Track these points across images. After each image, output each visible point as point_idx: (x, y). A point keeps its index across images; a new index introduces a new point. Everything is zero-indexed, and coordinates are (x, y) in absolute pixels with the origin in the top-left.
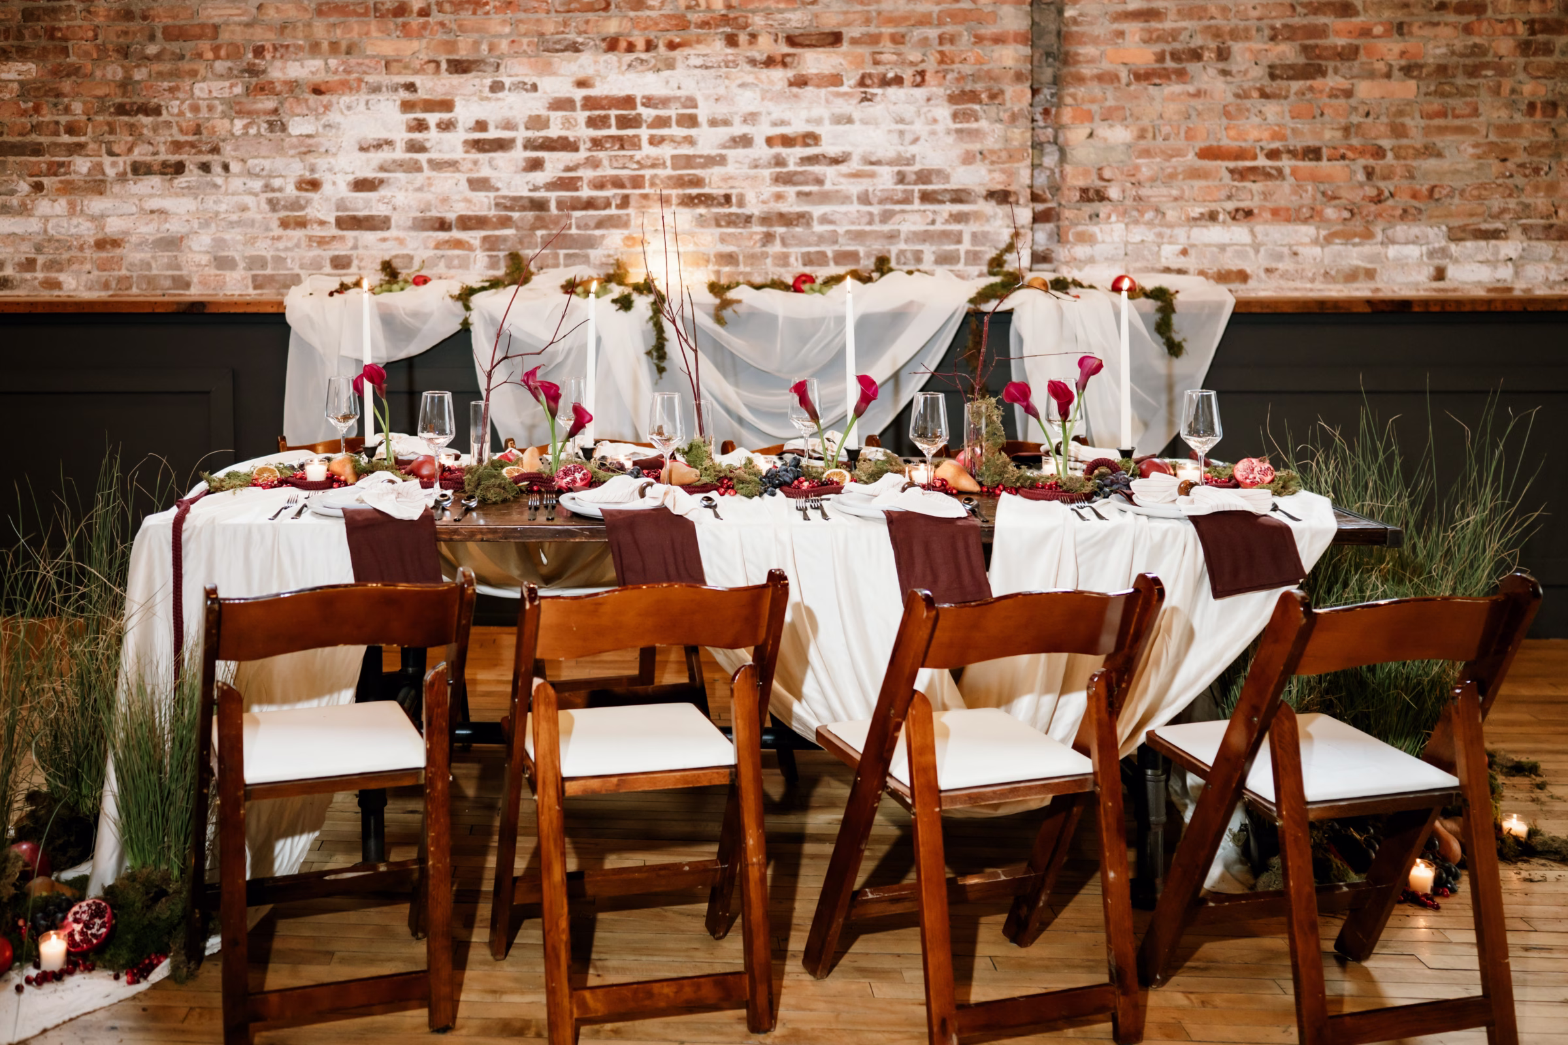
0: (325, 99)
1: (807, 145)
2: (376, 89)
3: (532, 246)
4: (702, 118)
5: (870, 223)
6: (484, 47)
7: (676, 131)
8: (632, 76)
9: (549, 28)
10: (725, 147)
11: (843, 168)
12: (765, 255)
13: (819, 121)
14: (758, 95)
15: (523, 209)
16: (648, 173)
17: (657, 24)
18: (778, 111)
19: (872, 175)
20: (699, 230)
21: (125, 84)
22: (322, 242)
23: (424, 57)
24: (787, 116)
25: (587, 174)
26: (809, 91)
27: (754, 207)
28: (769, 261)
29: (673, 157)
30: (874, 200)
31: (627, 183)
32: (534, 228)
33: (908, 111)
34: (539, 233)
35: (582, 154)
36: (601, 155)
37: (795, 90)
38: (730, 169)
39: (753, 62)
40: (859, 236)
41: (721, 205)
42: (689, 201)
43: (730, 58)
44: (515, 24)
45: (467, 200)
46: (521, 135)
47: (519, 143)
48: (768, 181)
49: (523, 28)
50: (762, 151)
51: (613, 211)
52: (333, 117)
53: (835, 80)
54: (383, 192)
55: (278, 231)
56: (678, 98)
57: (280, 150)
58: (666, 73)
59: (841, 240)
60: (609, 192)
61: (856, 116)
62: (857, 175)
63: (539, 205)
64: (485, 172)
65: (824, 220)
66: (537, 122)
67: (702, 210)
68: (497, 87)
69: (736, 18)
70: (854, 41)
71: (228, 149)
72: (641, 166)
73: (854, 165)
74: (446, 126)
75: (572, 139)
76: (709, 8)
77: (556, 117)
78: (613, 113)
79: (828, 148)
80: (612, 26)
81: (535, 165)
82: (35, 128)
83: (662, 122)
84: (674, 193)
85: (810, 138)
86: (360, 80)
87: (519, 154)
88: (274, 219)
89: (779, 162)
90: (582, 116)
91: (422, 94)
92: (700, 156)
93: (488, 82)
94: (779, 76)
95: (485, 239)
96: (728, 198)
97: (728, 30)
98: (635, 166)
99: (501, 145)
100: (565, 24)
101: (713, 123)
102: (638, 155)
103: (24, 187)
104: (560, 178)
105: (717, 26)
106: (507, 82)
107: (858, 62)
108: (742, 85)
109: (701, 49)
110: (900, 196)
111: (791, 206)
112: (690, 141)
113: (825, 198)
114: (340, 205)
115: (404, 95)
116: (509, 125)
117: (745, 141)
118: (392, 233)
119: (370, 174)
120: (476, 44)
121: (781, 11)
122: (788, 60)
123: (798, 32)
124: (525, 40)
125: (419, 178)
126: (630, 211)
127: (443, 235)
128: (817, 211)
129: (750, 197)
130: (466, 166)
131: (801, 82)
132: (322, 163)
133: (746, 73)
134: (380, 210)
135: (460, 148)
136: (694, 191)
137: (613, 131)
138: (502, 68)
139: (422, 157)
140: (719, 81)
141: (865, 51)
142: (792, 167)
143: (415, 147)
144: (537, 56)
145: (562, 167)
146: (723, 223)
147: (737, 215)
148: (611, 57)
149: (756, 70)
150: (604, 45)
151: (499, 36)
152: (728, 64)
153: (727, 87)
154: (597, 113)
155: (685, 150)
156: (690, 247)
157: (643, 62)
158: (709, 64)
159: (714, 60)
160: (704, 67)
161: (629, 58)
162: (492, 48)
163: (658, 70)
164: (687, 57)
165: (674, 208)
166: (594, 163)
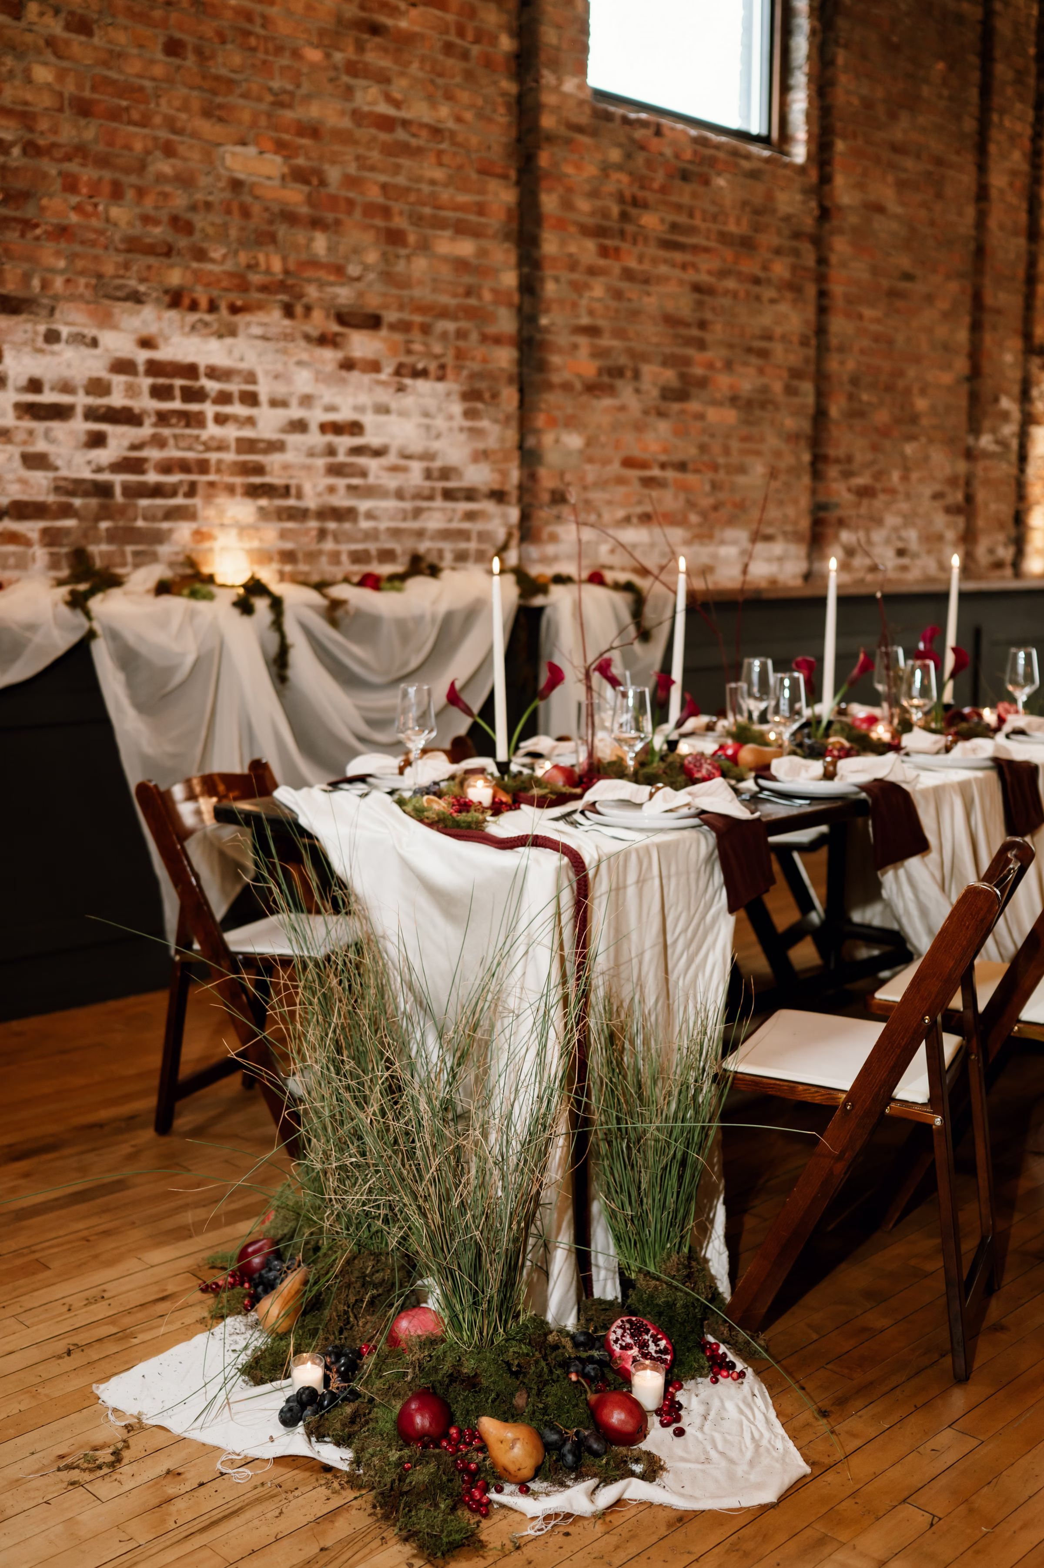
1: (353, 434)
3: (97, 541)
4: (263, 398)
5: (405, 519)
6: (36, 283)
7: (238, 409)
8: (194, 340)
9: (109, 269)
10: (284, 431)
11: (383, 461)
12: (320, 553)
13: (360, 409)
14: (312, 376)
15: (86, 494)
16: (213, 456)
17: (219, 281)
18: (328, 394)
19: (404, 469)
20: (262, 524)
24: (338, 400)
25: (153, 454)
26: (355, 376)
27: (311, 502)
28: (324, 560)
29: (239, 440)
30: (407, 495)
31: (194, 468)
32: (98, 518)
33: (431, 404)
34: (104, 525)
35: (146, 431)
36: (166, 432)
37: (344, 373)
38: (289, 457)
39: (307, 338)
40: (396, 533)
41: (281, 496)
42: (253, 492)
43: (288, 331)
44: (72, 257)
45: (23, 481)
46: (81, 400)
47: (79, 411)
48: (322, 470)
49: (80, 264)
50: (315, 439)
51: (179, 501)
53: (374, 367)
56: (238, 372)
58: (229, 341)
59: (383, 537)
60: (176, 478)
61: (394, 405)
62: (394, 469)
63: (103, 490)
64: (41, 446)
65: (370, 516)
66: (97, 387)
67: (263, 502)
68: (52, 337)
69: (292, 286)
70: (393, 327)
72: (208, 449)
73: (391, 459)
75: (137, 411)
76: (268, 271)
77: (119, 381)
78: (178, 382)
79: (371, 439)
80: (175, 278)
81: (97, 440)
83: (224, 398)
84: (238, 480)
85: (355, 428)
87: (80, 426)
89: (331, 451)
90: (146, 382)
92: (262, 441)
93: (42, 328)
94: (329, 356)
95: (45, 532)
96: (287, 488)
97: (284, 297)
98: (201, 448)
99: (60, 412)
100: (127, 266)
101: (274, 403)
102: (204, 435)
104: (126, 459)
105: (276, 292)
106: (65, 331)
107: (393, 349)
108: (300, 363)
109: (262, 317)
110: (426, 492)
111: (341, 500)
112: (250, 421)
113: (370, 492)
116: (66, 388)
117: (300, 426)
120: (26, 278)
121: (332, 284)
122: (339, 339)
123: (345, 310)
124: (82, 281)
126: (198, 500)
128: (363, 505)
129: (307, 488)
130: (20, 436)
131: (348, 365)
133: (302, 351)
135: (11, 413)
136: (257, 480)
137: (177, 405)
138: (57, 314)
140: (277, 356)
141: (398, 337)
142: (341, 458)
144: (95, 302)
145: (126, 443)
146: (284, 516)
147: (295, 509)
148: (173, 314)
149: (311, 347)
150: (167, 299)
151: (53, 271)
152: (287, 337)
153: (285, 364)
154: (161, 381)
155: (248, 433)
156: (256, 544)
157: (206, 324)
158: (269, 335)
159: (273, 331)
160: (265, 338)
161: (192, 317)
162: (45, 285)
163: (220, 336)
164: (248, 325)
165: (238, 499)
166: (159, 442)
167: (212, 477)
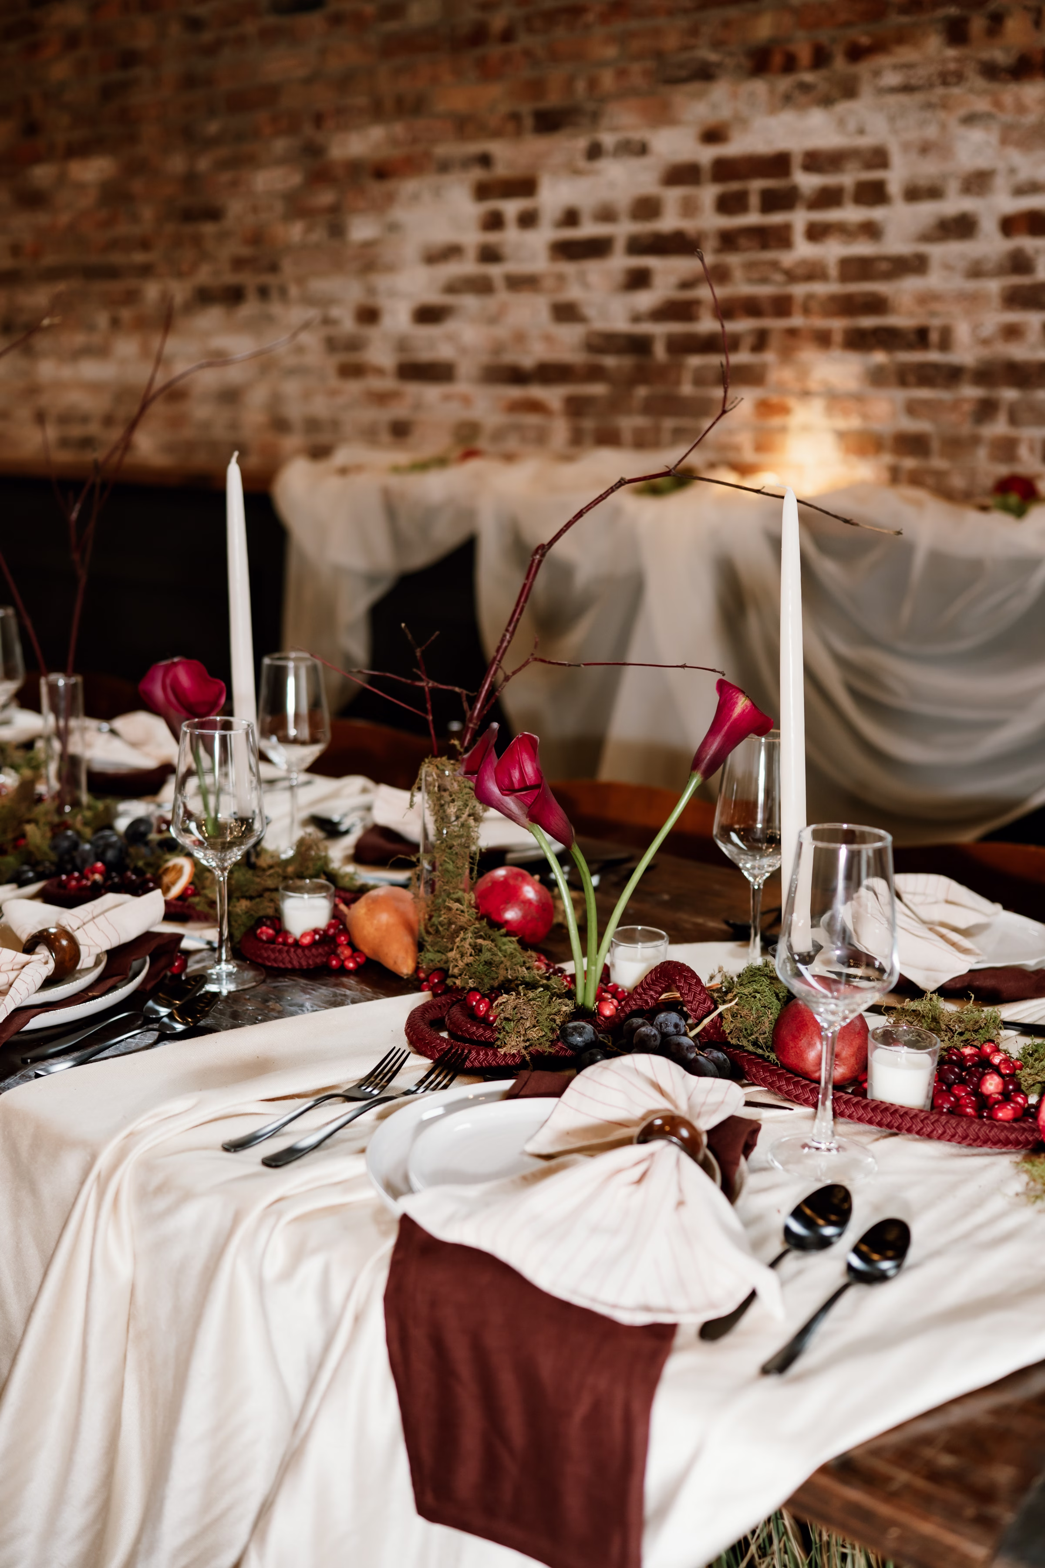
0: (390, 185)
2: (444, 167)
4: (894, 188)
6: (581, 86)
7: (849, 213)
8: (788, 118)
9: (671, 42)
10: (926, 237)
12: (975, 440)
14: (993, 137)
15: (620, 352)
16: (799, 290)
17: (833, 14)
20: (871, 392)
21: (190, 180)
22: (381, 398)
23: (504, 108)
25: (710, 293)
27: (966, 354)
28: (982, 453)
29: (844, 261)
31: (767, 309)
32: (632, 383)
34: (642, 392)
35: (706, 260)
36: (734, 260)
38: (932, 281)
39: (991, 71)
41: (910, 346)
42: (862, 341)
43: (952, 66)
44: (623, 39)
45: (548, 339)
46: (624, 230)
47: (620, 245)
48: (996, 302)
49: (635, 46)
50: (989, 245)
51: (742, 357)
52: (399, 213)
54: (450, 326)
55: (334, 382)
56: (858, 153)
57: (337, 265)
58: (842, 107)
60: (741, 325)
63: (641, 346)
64: (573, 293)
66: (646, 207)
67: (879, 357)
68: (595, 152)
71: (288, 267)
72: (791, 276)
74: (528, 220)
75: (693, 234)
77: (673, 196)
78: (757, 185)
80: (765, 28)
81: (640, 279)
82: (114, 245)
83: (828, 198)
84: (838, 325)
86: (427, 155)
87: (619, 262)
88: (331, 363)
89: (1021, 264)
90: (709, 193)
91: (501, 170)
92: (887, 258)
93: (582, 143)
95: (568, 399)
96: (924, 332)
97: (953, 11)
98: (781, 278)
99: (596, 248)
100: (694, 32)
101: (913, 194)
102: (788, 258)
103: (102, 319)
104: (673, 301)
106: (608, 139)
108: (970, 120)
109: (906, 54)
111: (1031, 350)
112: (871, 230)
114: (402, 345)
115: (477, 174)
116: (607, 215)
117: (961, 227)
118: (461, 387)
119: (434, 298)
120: (570, 82)
124: (636, 68)
125: (491, 303)
126: (769, 357)
127: (515, 392)
129: (962, 332)
130: (549, 283)
132: (382, 282)
134: (444, 352)
135: (544, 255)
136: (868, 322)
137: (753, 218)
138: (605, 122)
139: (495, 271)
140: (928, 115)
143: (489, 255)
144: (652, 93)
145: (673, 280)
146: (911, 378)
147: (935, 366)
148: (759, 87)
149: (995, 86)
150: (746, 63)
151: (604, 63)
152: (948, 78)
153: (943, 126)
154: (734, 186)
155: (863, 248)
156: (854, 423)
157: (805, 88)
158: (913, 81)
159: (922, 73)
160: (907, 89)
161: (785, 83)
162: (593, 83)
163: (827, 102)
164: (877, 73)
165: (837, 353)
166: (719, 275)
167: (797, 321)
